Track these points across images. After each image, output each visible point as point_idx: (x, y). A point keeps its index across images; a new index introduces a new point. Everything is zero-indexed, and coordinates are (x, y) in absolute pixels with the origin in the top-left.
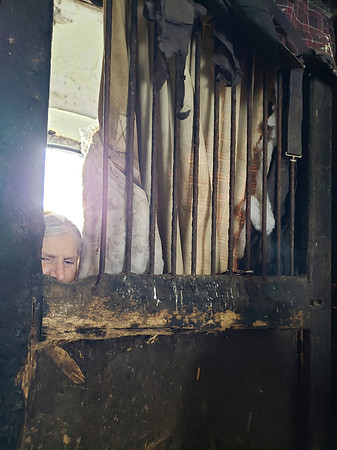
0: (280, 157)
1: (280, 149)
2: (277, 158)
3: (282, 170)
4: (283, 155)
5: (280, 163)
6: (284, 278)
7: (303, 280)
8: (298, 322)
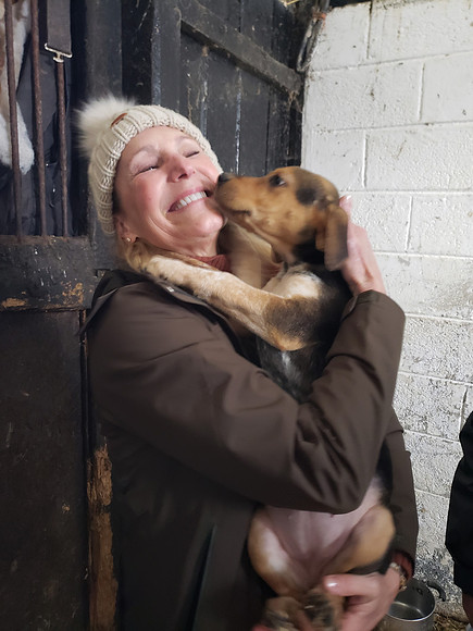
0: (37, 51)
1: (36, 38)
2: (32, 50)
3: (42, 72)
4: (42, 47)
5: (37, 61)
6: (52, 240)
7: (83, 242)
8: (75, 298)
